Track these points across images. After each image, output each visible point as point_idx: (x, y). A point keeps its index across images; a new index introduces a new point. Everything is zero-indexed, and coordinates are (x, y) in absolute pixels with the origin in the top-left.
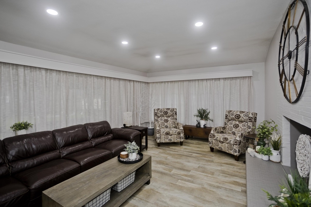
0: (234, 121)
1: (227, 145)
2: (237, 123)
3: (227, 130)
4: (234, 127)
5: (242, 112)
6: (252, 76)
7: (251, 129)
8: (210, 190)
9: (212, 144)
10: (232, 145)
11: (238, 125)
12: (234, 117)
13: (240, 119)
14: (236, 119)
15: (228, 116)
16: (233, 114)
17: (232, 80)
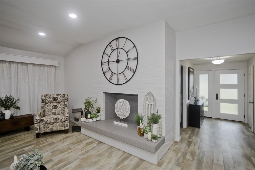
0: (51, 103)
1: (58, 124)
2: (55, 104)
3: (47, 112)
4: (53, 108)
5: (58, 94)
6: (58, 66)
7: (67, 107)
8: (88, 156)
9: (39, 129)
10: (63, 122)
11: (56, 106)
12: (51, 99)
13: (58, 100)
14: (54, 101)
15: (45, 100)
16: (50, 97)
17: (41, 67)
